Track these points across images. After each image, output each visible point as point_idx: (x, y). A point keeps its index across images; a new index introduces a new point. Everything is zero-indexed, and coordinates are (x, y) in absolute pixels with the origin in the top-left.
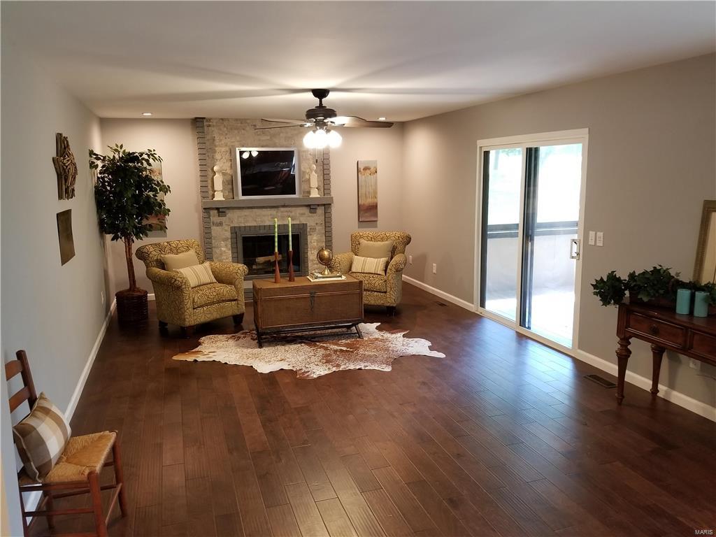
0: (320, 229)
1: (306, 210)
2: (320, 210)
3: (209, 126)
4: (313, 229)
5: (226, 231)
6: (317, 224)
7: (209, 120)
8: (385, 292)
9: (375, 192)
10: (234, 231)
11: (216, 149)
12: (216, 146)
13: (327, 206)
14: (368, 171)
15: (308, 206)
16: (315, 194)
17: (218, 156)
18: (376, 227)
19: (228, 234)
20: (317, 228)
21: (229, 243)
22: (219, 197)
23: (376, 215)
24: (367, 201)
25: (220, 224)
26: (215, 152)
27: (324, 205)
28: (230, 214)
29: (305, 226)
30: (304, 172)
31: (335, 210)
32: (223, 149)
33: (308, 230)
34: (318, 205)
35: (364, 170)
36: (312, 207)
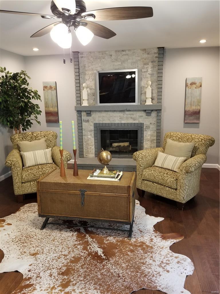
0: (153, 127)
1: (143, 114)
2: (154, 114)
3: (82, 57)
4: (148, 127)
5: (91, 125)
6: (151, 123)
7: (82, 53)
8: (176, 189)
9: (199, 102)
10: (96, 125)
11: (86, 72)
12: (86, 71)
13: (159, 111)
14: (194, 86)
15: (145, 111)
16: (149, 102)
17: (87, 77)
18: (198, 127)
19: (92, 128)
20: (151, 126)
21: (93, 133)
22: (85, 104)
23: (198, 118)
24: (194, 108)
25: (88, 121)
26: (85, 74)
27: (156, 110)
28: (94, 115)
29: (142, 124)
30: (143, 87)
31: (166, 115)
32: (90, 72)
33: (145, 127)
34: (152, 110)
35: (190, 85)
36: (148, 111)
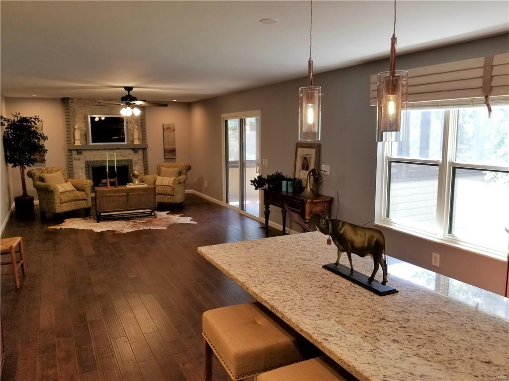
0: (141, 163)
1: (131, 152)
2: (140, 152)
3: (72, 102)
4: (136, 163)
5: (82, 163)
6: (138, 160)
7: (72, 99)
8: (173, 195)
9: (174, 142)
10: (88, 164)
11: (76, 115)
12: (76, 114)
13: (144, 149)
14: (170, 130)
15: (133, 149)
16: (137, 142)
17: (77, 120)
18: (175, 162)
19: (84, 166)
20: (139, 162)
21: (84, 171)
22: (78, 143)
23: (175, 155)
24: (171, 147)
25: (79, 159)
26: (75, 117)
27: (143, 149)
28: (85, 153)
29: (131, 161)
30: (130, 130)
31: (150, 152)
32: (80, 116)
33: (133, 163)
34: (139, 149)
35: (167, 129)
36: (135, 150)
